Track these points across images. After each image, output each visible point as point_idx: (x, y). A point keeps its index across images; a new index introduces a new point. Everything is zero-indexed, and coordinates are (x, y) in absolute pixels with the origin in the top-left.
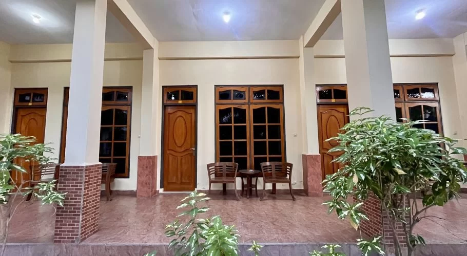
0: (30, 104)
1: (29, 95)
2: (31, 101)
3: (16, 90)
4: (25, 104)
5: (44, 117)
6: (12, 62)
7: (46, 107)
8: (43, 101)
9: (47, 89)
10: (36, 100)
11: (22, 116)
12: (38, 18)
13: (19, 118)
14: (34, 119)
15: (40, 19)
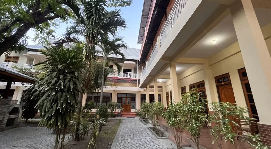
0: (223, 83)
1: (221, 79)
2: (223, 81)
3: (215, 77)
4: (220, 84)
5: (231, 89)
6: (210, 66)
7: (231, 84)
8: (228, 81)
9: (228, 73)
10: (225, 80)
11: (221, 90)
12: (215, 40)
13: (220, 91)
14: (226, 91)
15: (216, 41)
